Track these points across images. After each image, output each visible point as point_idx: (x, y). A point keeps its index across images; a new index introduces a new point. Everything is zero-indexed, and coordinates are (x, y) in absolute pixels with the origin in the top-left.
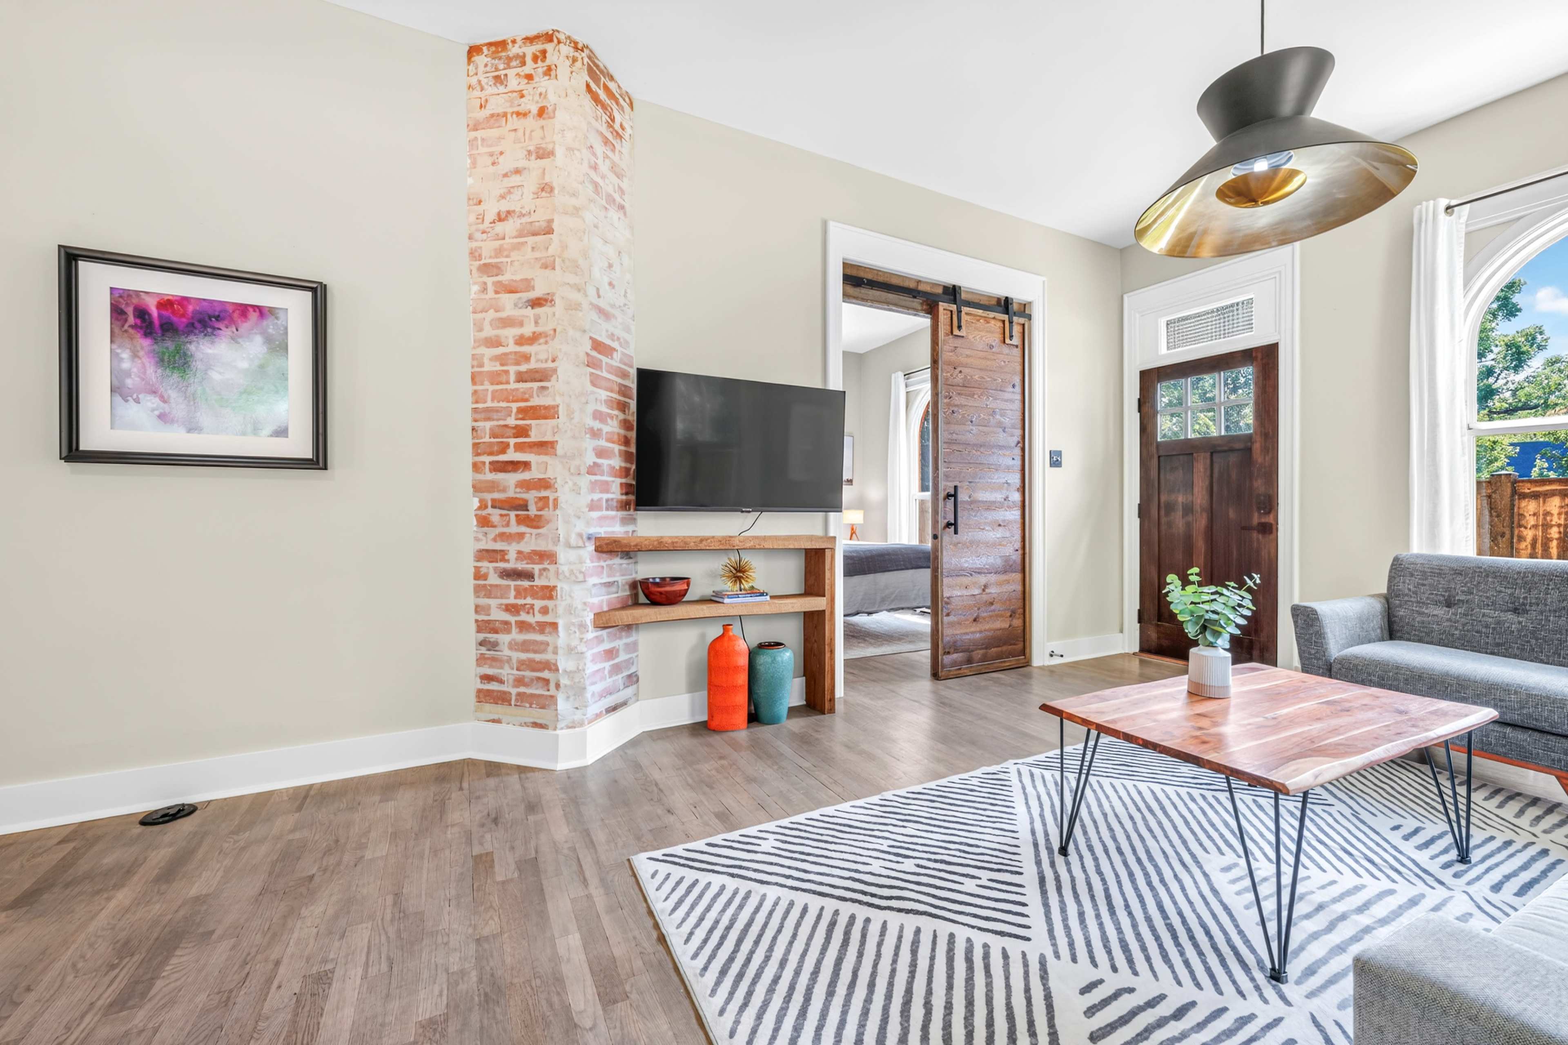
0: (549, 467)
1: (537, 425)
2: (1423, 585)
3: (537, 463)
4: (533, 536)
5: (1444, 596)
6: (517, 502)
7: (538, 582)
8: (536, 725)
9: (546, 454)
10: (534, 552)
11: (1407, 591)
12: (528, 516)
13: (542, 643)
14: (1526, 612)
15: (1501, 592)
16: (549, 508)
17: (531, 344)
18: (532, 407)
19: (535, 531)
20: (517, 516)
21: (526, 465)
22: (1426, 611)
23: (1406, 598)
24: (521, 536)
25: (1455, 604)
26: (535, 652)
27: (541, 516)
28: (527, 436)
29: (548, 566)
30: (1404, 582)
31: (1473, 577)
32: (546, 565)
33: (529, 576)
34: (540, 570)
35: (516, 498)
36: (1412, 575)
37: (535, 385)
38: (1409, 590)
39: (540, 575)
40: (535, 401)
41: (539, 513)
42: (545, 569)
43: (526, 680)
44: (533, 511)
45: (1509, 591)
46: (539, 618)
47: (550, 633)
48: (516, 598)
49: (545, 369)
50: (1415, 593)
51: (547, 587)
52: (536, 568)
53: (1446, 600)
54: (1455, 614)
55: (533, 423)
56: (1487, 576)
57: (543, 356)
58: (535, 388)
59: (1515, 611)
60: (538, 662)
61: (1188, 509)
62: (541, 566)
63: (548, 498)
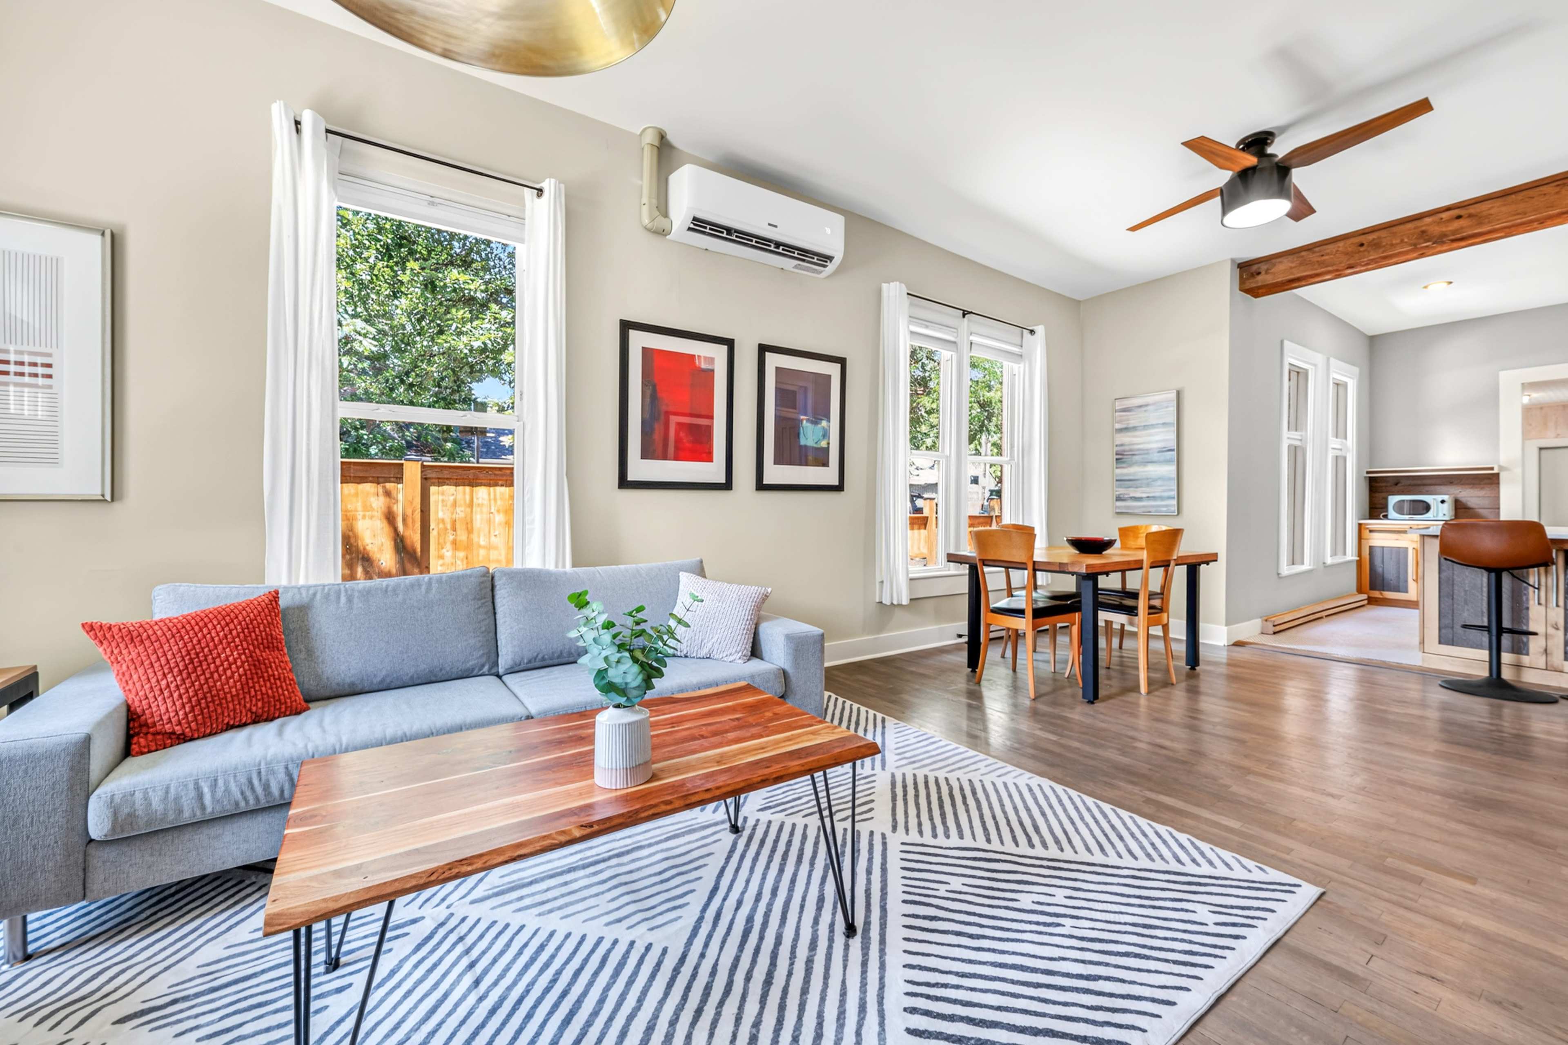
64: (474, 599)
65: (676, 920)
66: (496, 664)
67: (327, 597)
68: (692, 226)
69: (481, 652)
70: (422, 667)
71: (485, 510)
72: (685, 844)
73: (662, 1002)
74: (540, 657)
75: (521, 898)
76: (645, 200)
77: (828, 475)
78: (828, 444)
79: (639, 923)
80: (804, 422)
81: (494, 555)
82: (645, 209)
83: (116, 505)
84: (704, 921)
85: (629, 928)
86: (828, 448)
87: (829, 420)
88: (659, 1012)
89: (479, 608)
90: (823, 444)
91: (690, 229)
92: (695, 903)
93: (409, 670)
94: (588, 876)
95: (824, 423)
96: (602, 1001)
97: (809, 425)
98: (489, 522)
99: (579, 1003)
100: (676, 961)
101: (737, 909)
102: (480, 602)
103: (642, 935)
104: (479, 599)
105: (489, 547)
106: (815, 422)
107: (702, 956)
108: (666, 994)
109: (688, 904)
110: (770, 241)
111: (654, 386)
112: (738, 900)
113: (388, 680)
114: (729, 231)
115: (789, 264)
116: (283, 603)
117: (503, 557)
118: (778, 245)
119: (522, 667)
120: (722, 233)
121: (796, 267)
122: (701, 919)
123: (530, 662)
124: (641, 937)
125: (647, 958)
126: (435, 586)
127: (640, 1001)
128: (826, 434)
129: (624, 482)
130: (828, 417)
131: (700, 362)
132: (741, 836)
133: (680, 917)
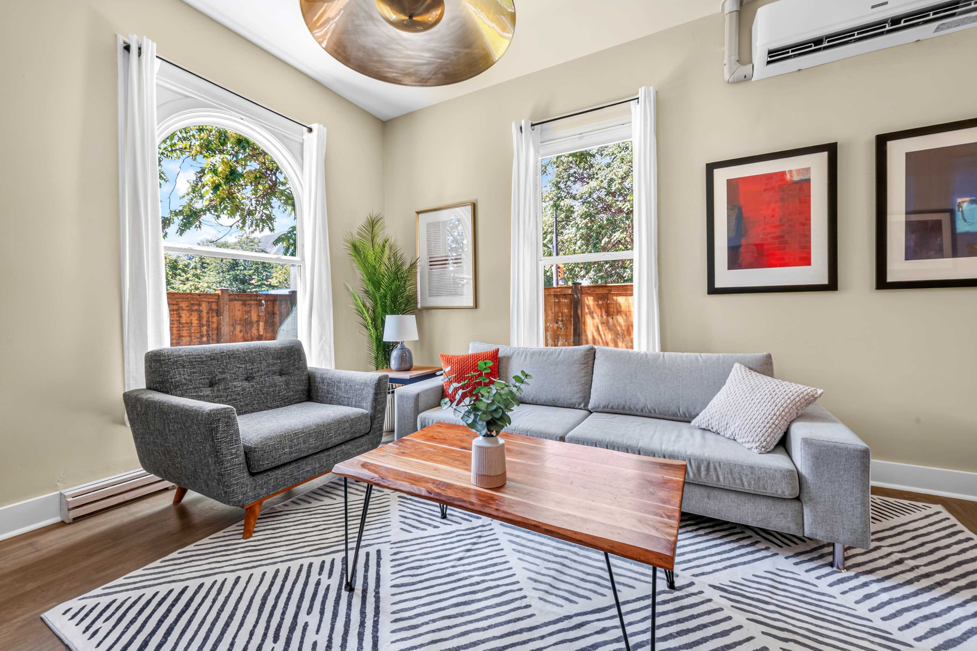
2: (194, 373)
5: (208, 379)
11: (184, 381)
14: (253, 378)
15: (240, 367)
22: (201, 394)
23: (185, 387)
25: (216, 383)
30: (180, 374)
31: (222, 361)
36: (184, 367)
38: (185, 379)
45: (243, 366)
50: (190, 381)
53: (210, 382)
54: (218, 391)
56: (229, 358)
59: (247, 379)
64: (580, 364)
65: (557, 605)
66: (587, 404)
67: (518, 353)
68: (769, 59)
69: (580, 395)
70: (549, 396)
72: (626, 569)
73: (495, 638)
74: (610, 406)
75: (518, 536)
76: (726, 61)
79: (541, 590)
82: (726, 68)
83: (477, 309)
84: (569, 620)
85: (534, 589)
88: (488, 641)
89: (582, 369)
91: (769, 63)
92: (583, 605)
93: (543, 397)
94: (555, 547)
96: (479, 610)
99: (473, 602)
100: (528, 626)
101: (598, 633)
102: (583, 366)
103: (533, 597)
104: (584, 364)
107: (542, 637)
108: (502, 637)
109: (577, 603)
110: (885, 21)
111: (740, 209)
112: (604, 628)
113: (535, 399)
114: (818, 41)
115: (926, 31)
116: (500, 355)
118: (895, 21)
119: (599, 410)
120: (811, 46)
121: (938, 29)
122: (569, 617)
123: (604, 407)
124: (532, 598)
125: (520, 611)
126: (562, 353)
127: (490, 627)
129: (713, 290)
131: (791, 176)
132: (672, 593)
133: (562, 606)
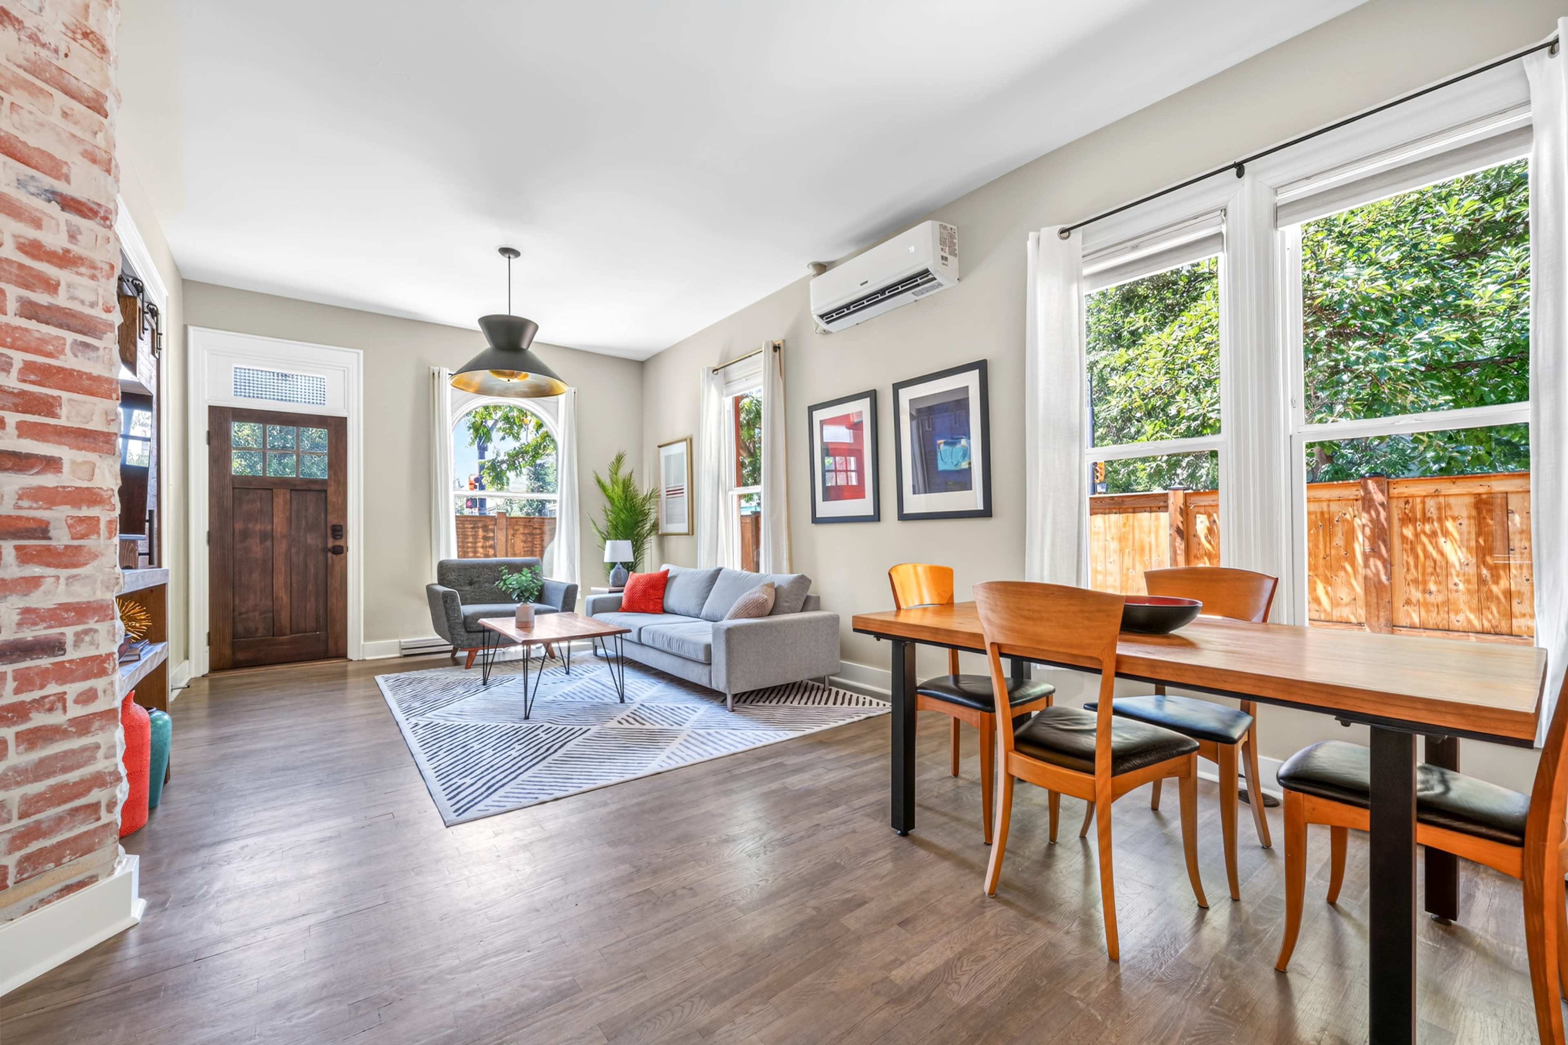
0: (97, 471)
1: (70, 400)
2: (460, 575)
3: (73, 462)
4: (62, 581)
6: (21, 524)
7: (72, 654)
8: (68, 889)
9: (94, 450)
10: (66, 607)
12: (48, 549)
13: (84, 749)
16: (98, 533)
17: (61, 267)
18: (60, 370)
19: (64, 573)
20: (17, 548)
21: (51, 464)
22: (463, 589)
23: (454, 584)
24: (34, 583)
25: (473, 583)
26: (65, 770)
27: (79, 547)
28: (54, 415)
29: (97, 626)
32: (91, 624)
33: (55, 647)
34: (77, 634)
35: (19, 518)
36: (454, 571)
37: (70, 337)
39: (77, 644)
40: (69, 361)
41: (76, 543)
42: (86, 632)
43: (44, 826)
44: (61, 538)
46: (75, 711)
47: (102, 728)
48: (17, 691)
49: (91, 318)
50: (457, 580)
51: (93, 658)
52: (69, 632)
53: (469, 582)
54: (474, 588)
55: (65, 395)
56: (484, 568)
57: (89, 297)
58: (69, 342)
60: (75, 784)
61: (267, 536)
62: (79, 628)
63: (97, 519)
68: (826, 320)
71: (1101, 537)
77: (973, 499)
78: (970, 464)
80: (942, 446)
81: (1110, 580)
86: (970, 468)
87: (968, 437)
89: (707, 586)
90: (964, 465)
95: (963, 442)
97: (948, 448)
98: (1105, 549)
105: (1106, 573)
106: (952, 443)
114: (847, 306)
115: (909, 296)
117: (1118, 583)
121: (916, 295)
128: (966, 453)
129: (815, 519)
130: (967, 435)
131: (853, 418)
